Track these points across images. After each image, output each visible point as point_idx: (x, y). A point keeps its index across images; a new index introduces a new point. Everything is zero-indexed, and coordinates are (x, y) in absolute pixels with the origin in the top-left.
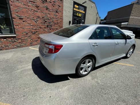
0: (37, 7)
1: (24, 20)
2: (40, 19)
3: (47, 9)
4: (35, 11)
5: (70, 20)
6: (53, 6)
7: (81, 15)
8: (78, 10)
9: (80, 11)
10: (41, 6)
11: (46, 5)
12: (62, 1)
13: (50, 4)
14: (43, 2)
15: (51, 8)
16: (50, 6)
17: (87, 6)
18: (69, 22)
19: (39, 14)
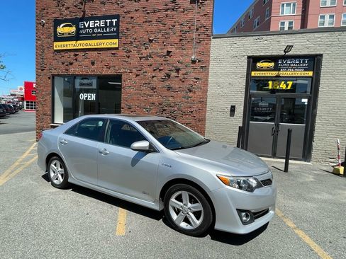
0: (153, 89)
1: (132, 110)
2: (156, 106)
3: (169, 88)
4: (148, 95)
5: (233, 104)
6: (184, 82)
7: (290, 83)
8: (275, 73)
9: (282, 73)
10: (159, 86)
11: (167, 83)
12: (205, 68)
13: (176, 79)
14: (163, 80)
15: (177, 86)
16: (175, 83)
17: (321, 53)
18: (229, 109)
19: (155, 99)
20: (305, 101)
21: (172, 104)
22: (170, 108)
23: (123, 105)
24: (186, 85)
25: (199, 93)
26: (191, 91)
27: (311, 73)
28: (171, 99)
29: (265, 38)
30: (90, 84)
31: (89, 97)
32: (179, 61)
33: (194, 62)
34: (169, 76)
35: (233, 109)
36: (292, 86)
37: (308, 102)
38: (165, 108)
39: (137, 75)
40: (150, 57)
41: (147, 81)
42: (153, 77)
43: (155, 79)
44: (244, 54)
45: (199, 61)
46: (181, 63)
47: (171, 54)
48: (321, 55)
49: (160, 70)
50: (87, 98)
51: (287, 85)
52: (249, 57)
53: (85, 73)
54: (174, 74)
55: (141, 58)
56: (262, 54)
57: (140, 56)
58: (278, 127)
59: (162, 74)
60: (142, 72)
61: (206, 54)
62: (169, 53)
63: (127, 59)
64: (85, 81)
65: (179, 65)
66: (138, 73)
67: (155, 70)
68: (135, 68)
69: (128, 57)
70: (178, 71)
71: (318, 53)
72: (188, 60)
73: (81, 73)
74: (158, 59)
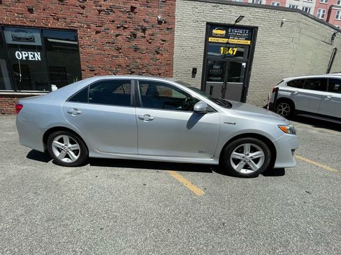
0: (118, 49)
1: (96, 72)
2: (123, 68)
3: (136, 49)
4: (113, 56)
5: (195, 66)
6: (150, 43)
7: (236, 49)
8: (225, 40)
9: (231, 41)
10: (125, 46)
11: (134, 43)
12: (171, 30)
13: (143, 39)
14: (129, 40)
15: (144, 47)
16: (142, 44)
17: (258, 25)
18: (191, 71)
19: (121, 60)
20: (244, 64)
21: (141, 67)
22: (139, 70)
23: (83, 67)
24: (153, 47)
25: (166, 55)
26: (158, 53)
27: (249, 42)
28: (139, 61)
29: (221, 6)
30: (32, 39)
31: (31, 56)
32: (144, 20)
33: (160, 22)
34: (135, 36)
35: (194, 71)
36: (237, 51)
37: (246, 65)
38: (133, 70)
39: (98, 32)
40: (112, 11)
41: (111, 40)
42: (117, 36)
43: (119, 38)
44: (204, 20)
45: (165, 22)
46: (147, 22)
47: (136, 10)
48: (257, 28)
49: (125, 28)
50: (27, 57)
51: (234, 51)
52: (208, 23)
53: (19, 23)
54: (140, 34)
55: (100, 11)
56: (218, 22)
57: (99, 8)
58: (226, 85)
59: (127, 33)
60: (103, 28)
61: (171, 15)
62: (133, 8)
63: (82, 11)
64: (22, 35)
65: (145, 25)
66: (98, 29)
67: (118, 28)
68: (93, 23)
69: (83, 8)
70: (144, 30)
71: (255, 25)
72: (154, 20)
73: (13, 23)
74: (121, 14)
